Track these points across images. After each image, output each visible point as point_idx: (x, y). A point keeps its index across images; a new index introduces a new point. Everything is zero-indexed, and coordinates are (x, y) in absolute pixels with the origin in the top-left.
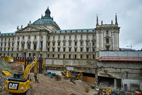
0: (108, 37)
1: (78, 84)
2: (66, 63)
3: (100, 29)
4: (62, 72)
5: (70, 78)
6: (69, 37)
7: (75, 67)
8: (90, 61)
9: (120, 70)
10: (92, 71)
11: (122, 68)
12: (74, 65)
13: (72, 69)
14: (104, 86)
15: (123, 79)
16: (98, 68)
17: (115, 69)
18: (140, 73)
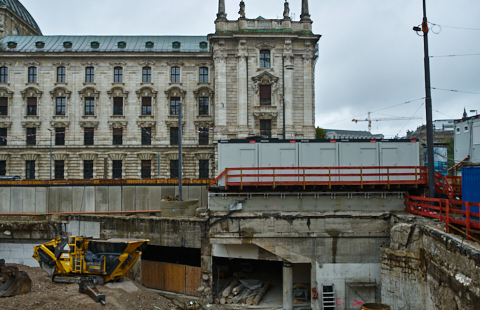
0: (266, 77)
1: (119, 300)
2: (60, 203)
3: (230, 37)
4: (40, 250)
5: (78, 274)
6: (82, 74)
7: (107, 222)
8: (180, 191)
9: (309, 223)
10: (188, 237)
11: (317, 217)
12: (103, 209)
13: (93, 231)
14: (240, 302)
15: (317, 265)
16: (212, 221)
17: (286, 222)
18: (382, 235)
